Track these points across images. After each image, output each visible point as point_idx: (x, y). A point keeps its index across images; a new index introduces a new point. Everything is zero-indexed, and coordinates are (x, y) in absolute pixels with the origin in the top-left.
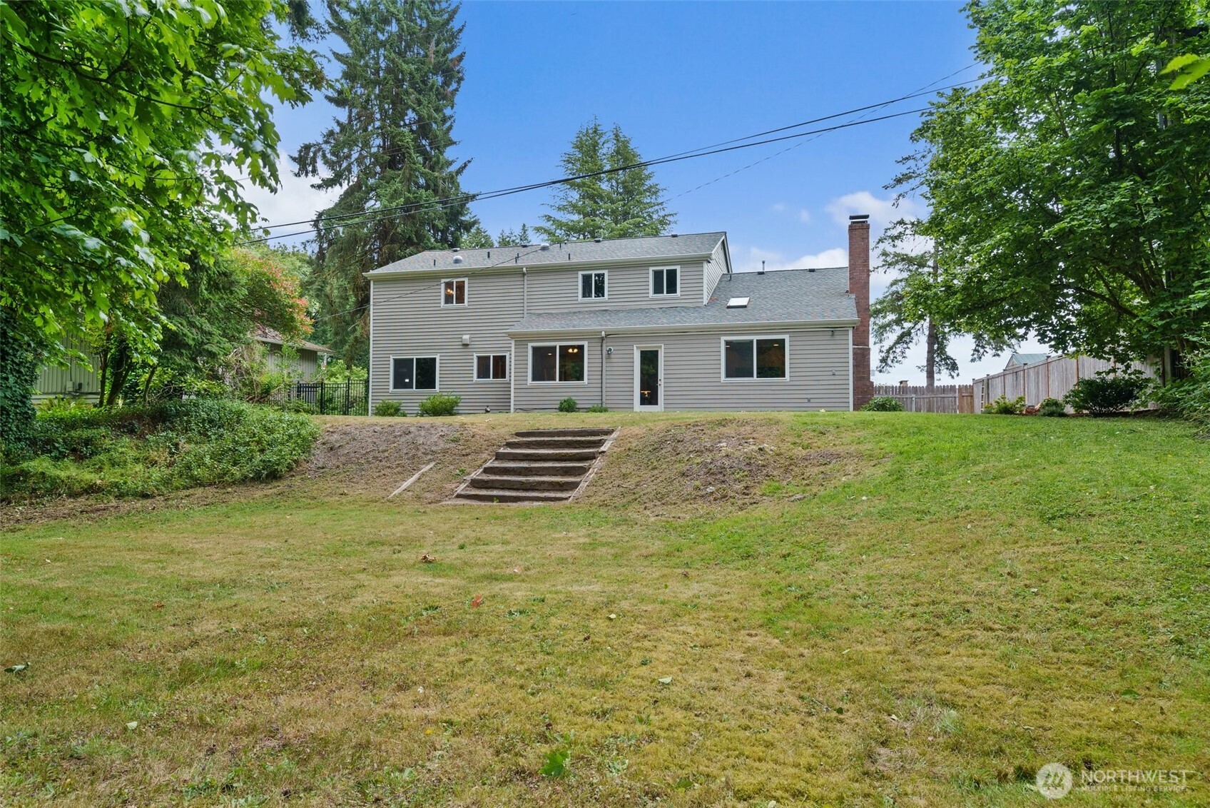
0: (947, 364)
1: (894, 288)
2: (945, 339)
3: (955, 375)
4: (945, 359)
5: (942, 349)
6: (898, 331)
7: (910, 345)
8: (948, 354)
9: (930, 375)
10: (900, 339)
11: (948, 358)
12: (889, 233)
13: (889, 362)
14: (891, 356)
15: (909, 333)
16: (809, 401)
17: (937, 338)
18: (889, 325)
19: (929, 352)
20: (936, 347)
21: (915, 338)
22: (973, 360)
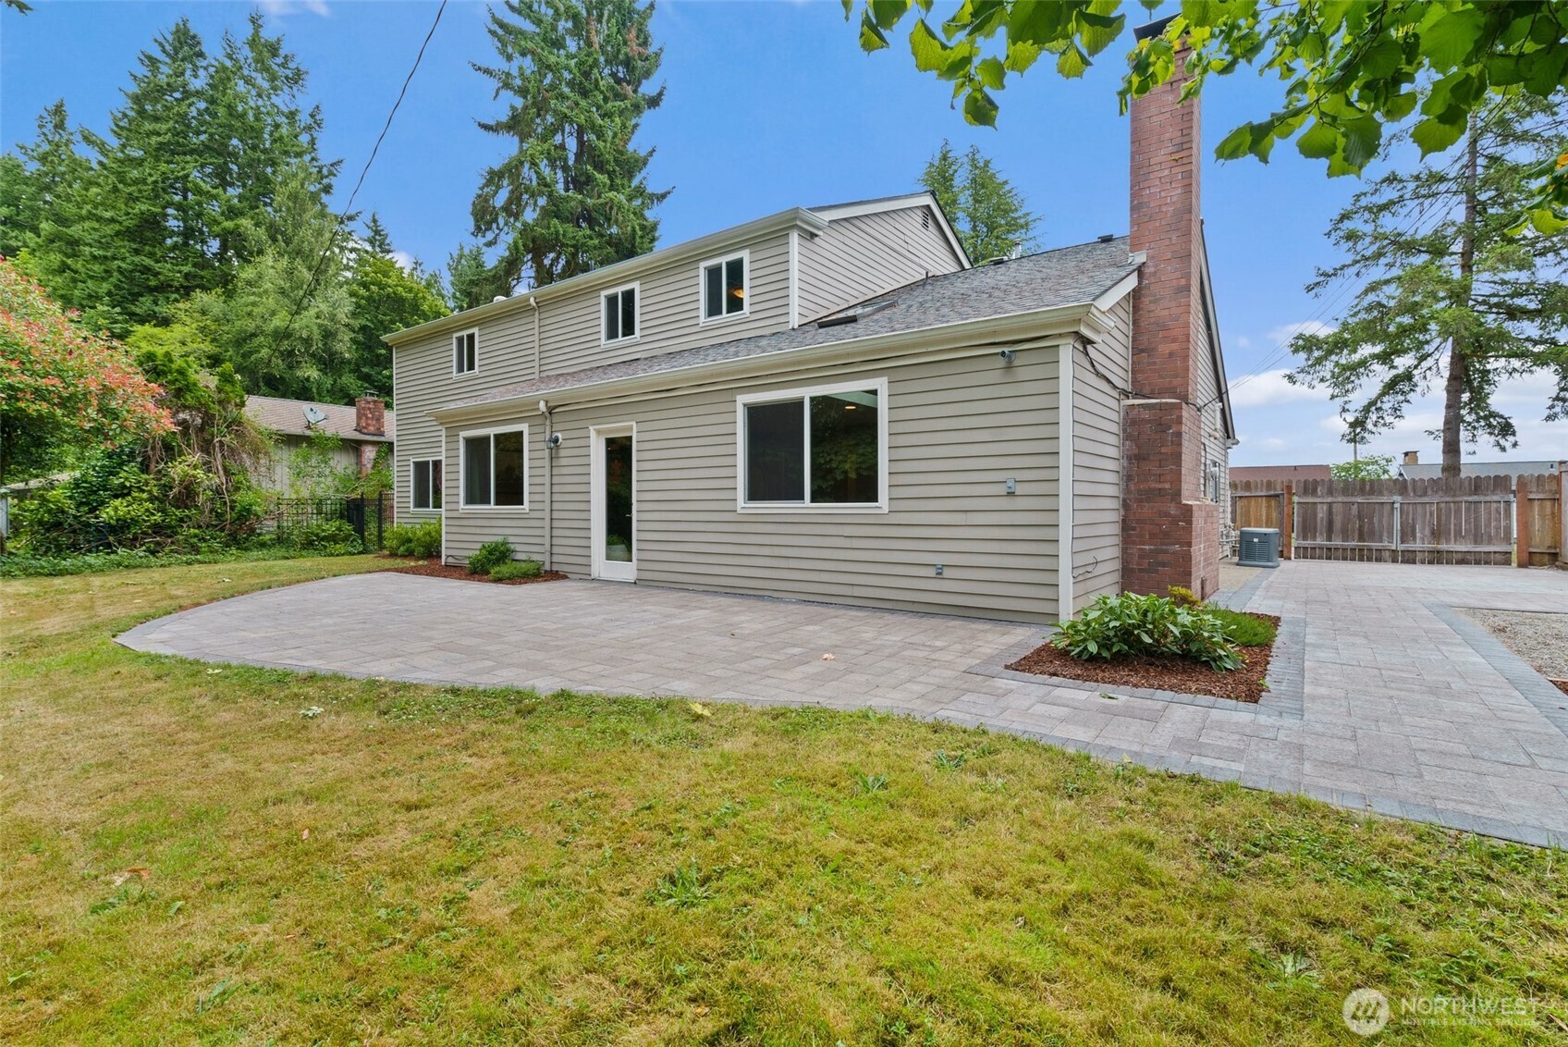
0: (1490, 425)
1: (1371, 297)
2: (1488, 382)
3: (1508, 445)
4: (1486, 418)
5: (1479, 399)
6: (1382, 374)
7: (1411, 396)
8: (1493, 408)
9: (1452, 448)
10: (1391, 387)
11: (1493, 415)
12: (1364, 202)
13: (1370, 426)
14: (1373, 417)
15: (1408, 376)
16: (940, 571)
17: (1469, 382)
18: (1363, 363)
19: (1448, 407)
20: (1466, 397)
21: (1422, 384)
22: (1549, 418)
